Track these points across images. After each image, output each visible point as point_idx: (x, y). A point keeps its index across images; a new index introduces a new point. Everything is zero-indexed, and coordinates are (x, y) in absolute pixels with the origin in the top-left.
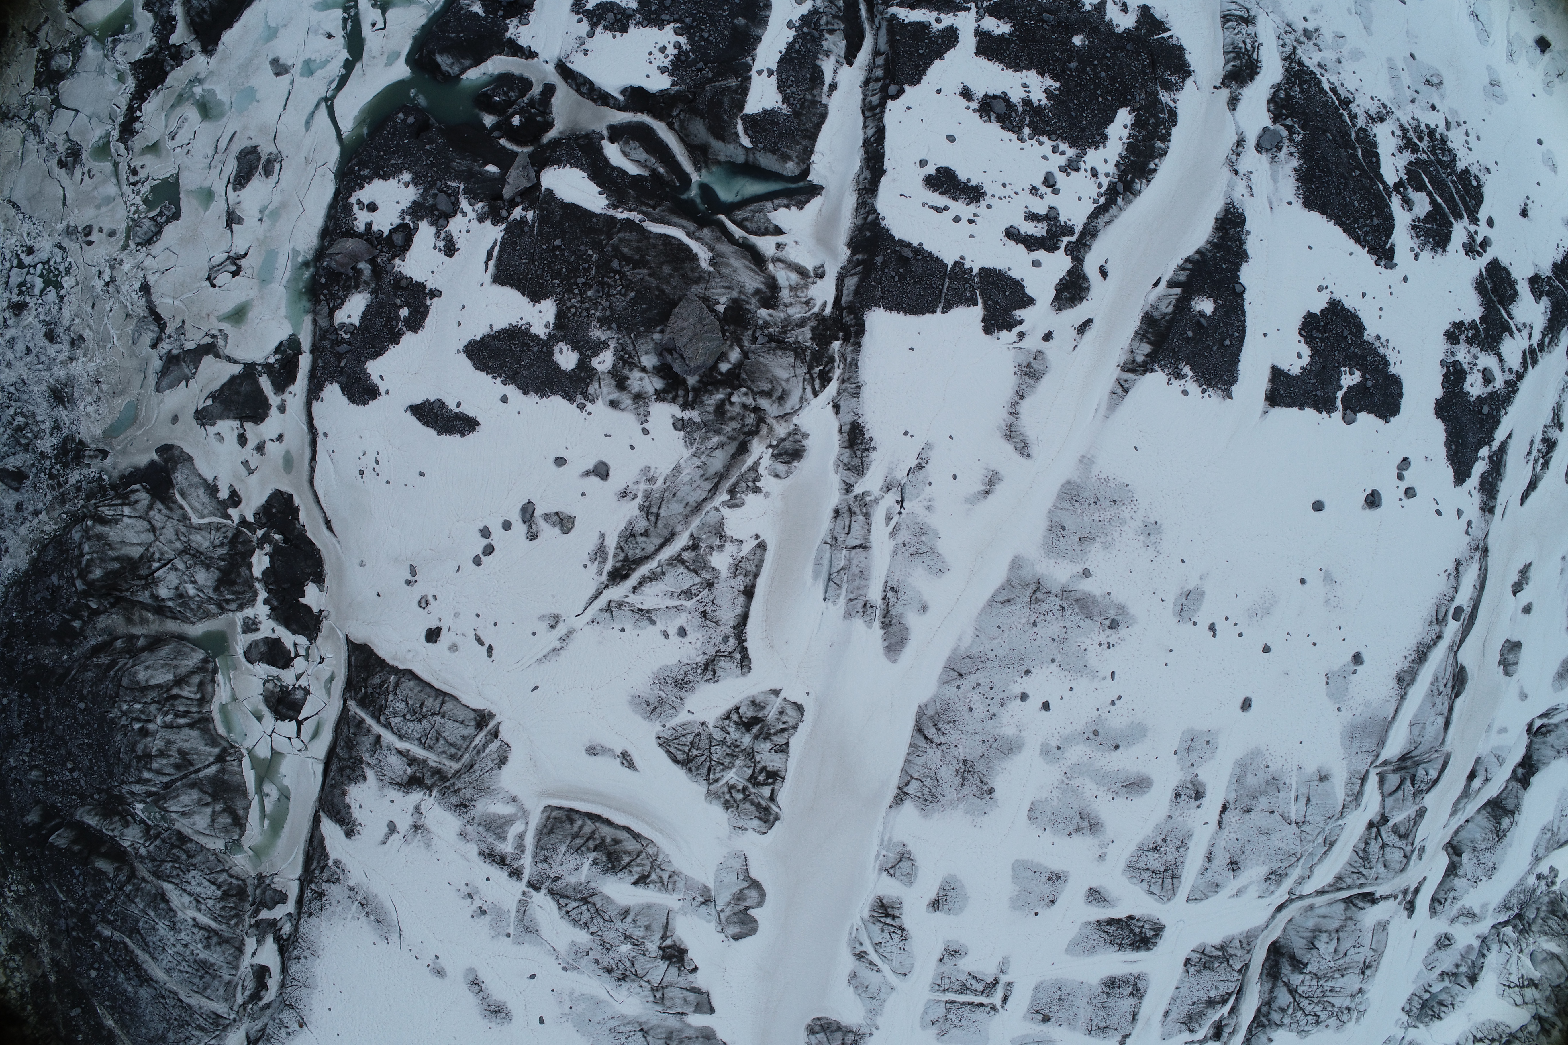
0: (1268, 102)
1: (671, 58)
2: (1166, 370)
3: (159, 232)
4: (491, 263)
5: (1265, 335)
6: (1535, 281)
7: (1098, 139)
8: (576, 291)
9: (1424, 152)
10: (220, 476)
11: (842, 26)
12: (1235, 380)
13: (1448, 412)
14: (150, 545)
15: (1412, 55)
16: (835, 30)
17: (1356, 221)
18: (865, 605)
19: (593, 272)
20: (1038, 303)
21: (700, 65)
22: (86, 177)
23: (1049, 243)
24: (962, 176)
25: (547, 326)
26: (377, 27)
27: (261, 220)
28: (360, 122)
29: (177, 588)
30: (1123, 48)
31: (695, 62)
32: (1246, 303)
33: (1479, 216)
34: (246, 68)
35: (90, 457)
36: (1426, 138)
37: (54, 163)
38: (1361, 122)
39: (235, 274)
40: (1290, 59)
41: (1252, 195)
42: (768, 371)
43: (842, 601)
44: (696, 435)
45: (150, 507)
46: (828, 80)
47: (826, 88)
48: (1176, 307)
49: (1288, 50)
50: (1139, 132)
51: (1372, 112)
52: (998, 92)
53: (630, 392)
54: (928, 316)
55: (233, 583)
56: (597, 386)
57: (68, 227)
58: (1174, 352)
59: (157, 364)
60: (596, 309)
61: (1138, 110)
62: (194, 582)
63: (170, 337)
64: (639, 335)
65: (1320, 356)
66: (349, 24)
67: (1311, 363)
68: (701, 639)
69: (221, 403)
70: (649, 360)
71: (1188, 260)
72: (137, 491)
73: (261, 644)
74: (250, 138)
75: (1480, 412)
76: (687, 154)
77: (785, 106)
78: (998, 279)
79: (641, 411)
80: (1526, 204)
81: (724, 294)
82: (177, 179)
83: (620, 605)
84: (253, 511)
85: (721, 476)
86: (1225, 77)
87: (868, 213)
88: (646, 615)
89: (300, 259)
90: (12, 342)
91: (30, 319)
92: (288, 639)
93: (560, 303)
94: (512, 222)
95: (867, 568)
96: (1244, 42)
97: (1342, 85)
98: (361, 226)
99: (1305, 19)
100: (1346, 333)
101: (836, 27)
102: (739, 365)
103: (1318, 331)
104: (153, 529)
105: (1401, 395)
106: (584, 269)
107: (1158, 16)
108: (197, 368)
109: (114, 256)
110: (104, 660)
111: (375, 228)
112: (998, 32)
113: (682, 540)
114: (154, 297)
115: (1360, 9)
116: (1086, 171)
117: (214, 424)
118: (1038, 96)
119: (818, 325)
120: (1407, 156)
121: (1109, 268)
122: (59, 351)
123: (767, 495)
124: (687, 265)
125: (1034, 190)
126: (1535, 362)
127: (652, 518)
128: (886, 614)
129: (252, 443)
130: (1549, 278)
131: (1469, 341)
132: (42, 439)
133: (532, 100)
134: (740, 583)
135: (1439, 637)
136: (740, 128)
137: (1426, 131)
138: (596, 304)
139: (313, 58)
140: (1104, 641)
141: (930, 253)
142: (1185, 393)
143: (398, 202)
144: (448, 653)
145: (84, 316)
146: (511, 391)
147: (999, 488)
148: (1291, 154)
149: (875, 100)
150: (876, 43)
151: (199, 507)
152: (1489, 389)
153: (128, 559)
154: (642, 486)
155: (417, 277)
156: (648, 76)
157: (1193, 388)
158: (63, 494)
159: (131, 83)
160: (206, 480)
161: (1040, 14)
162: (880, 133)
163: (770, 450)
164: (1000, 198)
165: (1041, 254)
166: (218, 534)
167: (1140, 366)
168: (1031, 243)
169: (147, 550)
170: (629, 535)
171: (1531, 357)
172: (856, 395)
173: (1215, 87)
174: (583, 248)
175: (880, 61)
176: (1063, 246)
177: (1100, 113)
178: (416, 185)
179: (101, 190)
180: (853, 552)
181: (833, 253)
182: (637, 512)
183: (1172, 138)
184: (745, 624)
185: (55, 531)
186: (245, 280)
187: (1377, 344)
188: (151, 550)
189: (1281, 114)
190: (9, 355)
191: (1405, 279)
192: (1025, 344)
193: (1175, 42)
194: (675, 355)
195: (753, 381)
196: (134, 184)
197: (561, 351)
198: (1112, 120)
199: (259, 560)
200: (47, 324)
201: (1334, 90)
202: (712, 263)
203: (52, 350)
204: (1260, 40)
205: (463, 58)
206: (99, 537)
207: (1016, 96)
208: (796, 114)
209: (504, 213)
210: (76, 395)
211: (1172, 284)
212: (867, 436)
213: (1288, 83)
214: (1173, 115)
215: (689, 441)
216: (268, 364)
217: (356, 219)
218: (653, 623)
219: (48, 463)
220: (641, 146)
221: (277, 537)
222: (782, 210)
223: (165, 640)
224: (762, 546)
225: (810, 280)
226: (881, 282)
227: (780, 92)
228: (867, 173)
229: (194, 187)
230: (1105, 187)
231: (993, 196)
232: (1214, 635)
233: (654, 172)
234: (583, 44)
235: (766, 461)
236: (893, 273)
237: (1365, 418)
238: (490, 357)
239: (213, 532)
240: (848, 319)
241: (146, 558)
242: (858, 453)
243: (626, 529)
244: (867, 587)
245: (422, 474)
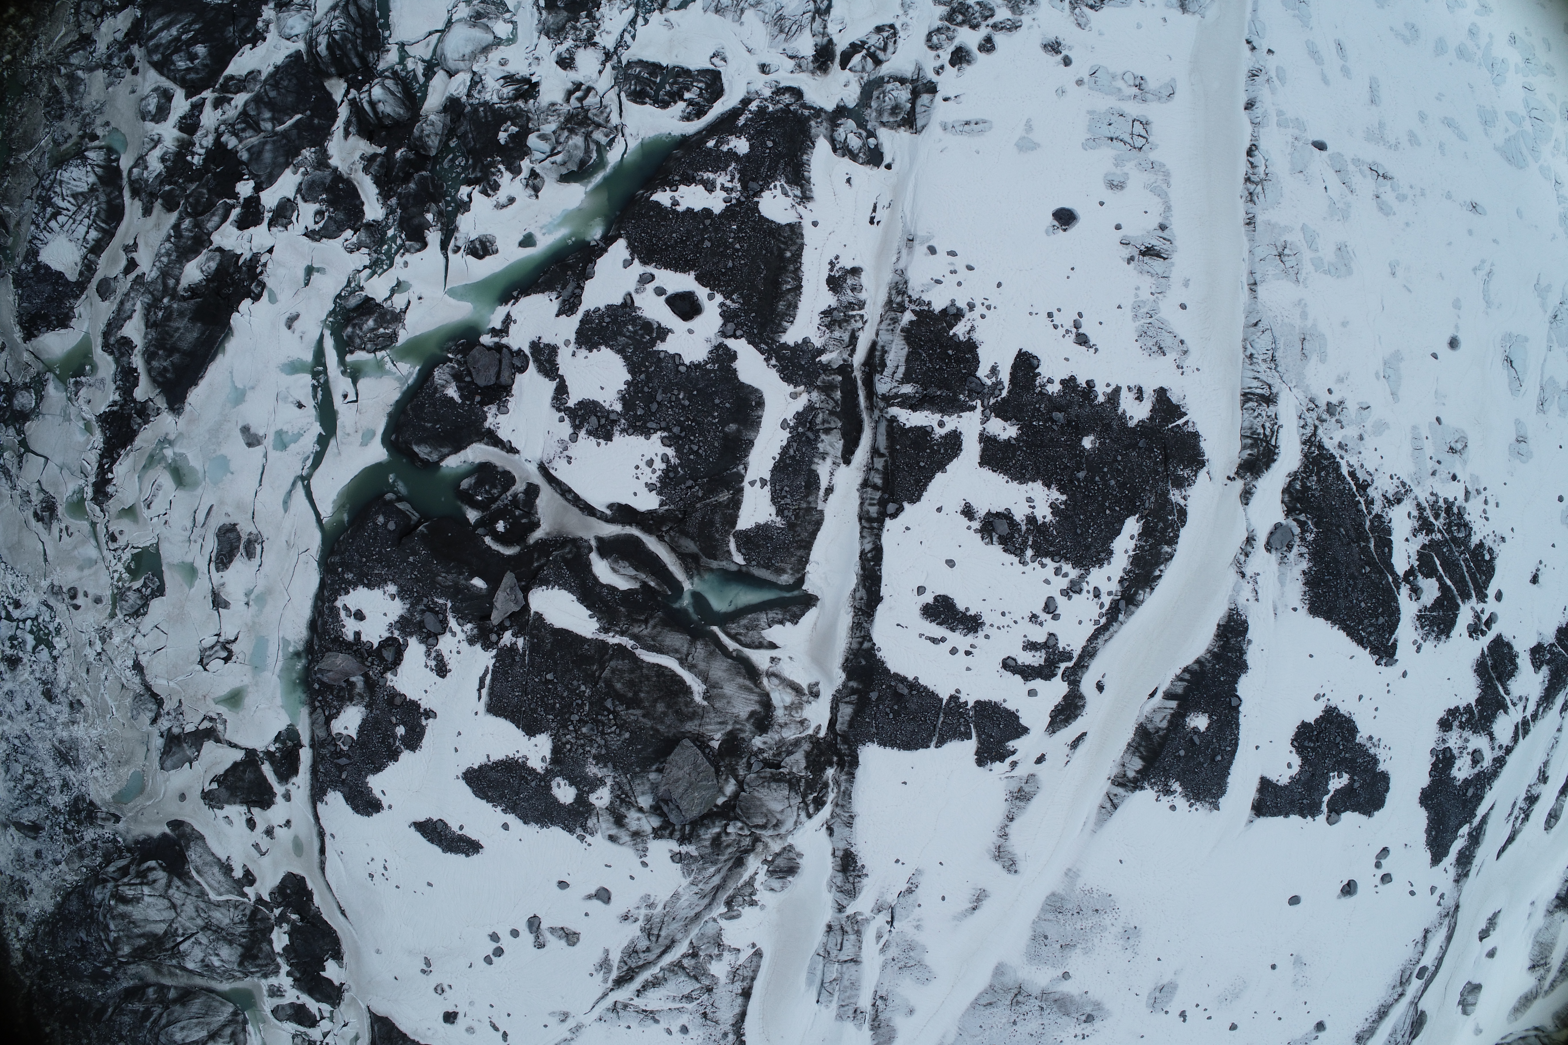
0: (1283, 492)
1: (659, 473)
2: (1156, 788)
3: (146, 605)
4: (484, 691)
5: (1257, 747)
6: (1537, 651)
7: (1103, 555)
8: (571, 728)
9: (1440, 531)
10: (232, 857)
11: (839, 424)
12: (1223, 793)
13: (1432, 800)
14: (173, 921)
15: (1438, 420)
16: (832, 429)
17: (1361, 622)
18: (855, 1011)
19: (587, 708)
20: (1032, 732)
21: (690, 483)
22: (64, 534)
23: (1046, 671)
24: (961, 606)
25: (543, 759)
26: (349, 399)
27: (247, 604)
28: (340, 507)
29: (203, 961)
30: (1134, 446)
31: (683, 480)
32: (1241, 716)
33: (1487, 592)
34: (215, 432)
35: (103, 819)
36: (1443, 515)
37: (29, 514)
38: (1377, 508)
39: (226, 660)
40: (1311, 442)
41: (1257, 600)
42: (762, 805)
43: (834, 1005)
44: (694, 867)
45: (169, 885)
46: (824, 484)
47: (822, 493)
48: (1170, 722)
49: (1309, 431)
50: (1146, 541)
51: (1390, 496)
52: (1001, 510)
53: (628, 830)
54: (921, 751)
55: (255, 957)
56: (595, 821)
57: (52, 586)
58: (1165, 770)
59: (158, 742)
60: (592, 746)
61: (1146, 517)
62: (218, 955)
63: (168, 713)
64: (635, 775)
65: (1310, 765)
66: (320, 394)
67: (1300, 773)
68: (702, 1036)
69: (227, 788)
70: (645, 801)
71: (1186, 670)
72: (154, 869)
73: (287, 1008)
74: (227, 515)
75: (1465, 795)
76: (678, 562)
77: (779, 519)
78: (993, 712)
79: (640, 846)
80: (1538, 570)
81: (719, 730)
82: (158, 549)
83: (625, 1006)
84: (268, 891)
85: (718, 889)
86: (1240, 466)
87: (864, 637)
88: (650, 1015)
89: (291, 649)
90: (10, 694)
91: (26, 675)
92: (313, 1005)
93: (556, 738)
94: (502, 648)
95: (858, 980)
96: (1263, 426)
97: (1362, 466)
98: (350, 637)
99: (1330, 391)
100: (1338, 739)
101: (833, 425)
102: (736, 796)
103: (1311, 740)
104: (174, 906)
105: (1387, 790)
106: (577, 704)
107: (1174, 400)
108: (199, 751)
109: (103, 624)
110: (139, 1007)
111: (364, 638)
112: (1004, 436)
113: (682, 948)
114: (148, 678)
115: (1390, 372)
116: (1088, 592)
117: (222, 808)
118: (1044, 513)
119: (812, 749)
120: (1422, 539)
121: (1106, 682)
122: (59, 712)
123: (763, 907)
124: (681, 699)
125: (1034, 618)
126: (1526, 732)
127: (653, 939)
128: (875, 1018)
129: (261, 827)
130: (1552, 645)
131: (1462, 727)
132: (53, 795)
133: (515, 496)
134: (738, 987)
135: (1401, 995)
136: (732, 546)
137: (1444, 506)
138: (591, 740)
139: (285, 429)
140: (1080, 1033)
141: (926, 688)
142: (1173, 808)
143: (385, 614)
144: (466, 1034)
145: (80, 680)
146: (511, 819)
147: (986, 904)
148: (1301, 555)
149: (873, 511)
150: (875, 439)
151: (216, 885)
152: (1476, 771)
153: (153, 936)
154: (643, 912)
155: (411, 695)
156: (635, 494)
157: (1181, 802)
158: (80, 849)
159: (98, 439)
160: (219, 860)
161: (1050, 412)
162: (878, 551)
163: (766, 867)
164: (999, 628)
165: (1038, 684)
166: (237, 913)
167: (1130, 781)
168: (1027, 673)
169: (170, 925)
170: (632, 951)
171: (1523, 728)
172: (849, 824)
173: (1229, 478)
174: (575, 683)
175: (879, 463)
176: (1060, 672)
177: (1107, 526)
178: (402, 598)
179: (81, 550)
180: (845, 966)
181: (827, 673)
182: (639, 933)
183: (1180, 540)
184: (743, 1021)
185: (77, 882)
186: (237, 665)
187: (1369, 745)
188: (174, 926)
189: (1296, 509)
190: (10, 708)
191: (1404, 675)
192: (1017, 772)
193: (1191, 429)
194: (671, 806)
195: (748, 818)
196: (115, 550)
197: (559, 785)
198: (1118, 532)
199: (279, 938)
200: (44, 683)
201: (1352, 474)
202: (707, 696)
203: (52, 710)
204: (1280, 423)
205: (441, 447)
206: (123, 916)
207: (1020, 514)
208: (791, 526)
209: (494, 638)
210: (81, 757)
211: (1168, 696)
212: (859, 864)
213: (1305, 472)
214: (1183, 513)
215: (687, 872)
216: (269, 751)
217: (344, 626)
218: (657, 1021)
219: (61, 818)
220: (631, 565)
221: (294, 917)
222: (777, 627)
223: (195, 993)
224: (758, 954)
225: (805, 698)
226: (875, 718)
227: (774, 503)
228: (862, 593)
229: (176, 561)
230: (1107, 607)
231: (992, 625)
232: (1184, 1021)
233: (644, 585)
234: (566, 449)
235: (761, 877)
236: (888, 710)
237: (1349, 818)
238: (489, 787)
239: (232, 910)
240: (843, 748)
241: (170, 933)
242: (851, 879)
243: (628, 947)
244: (858, 996)
245: (430, 884)
